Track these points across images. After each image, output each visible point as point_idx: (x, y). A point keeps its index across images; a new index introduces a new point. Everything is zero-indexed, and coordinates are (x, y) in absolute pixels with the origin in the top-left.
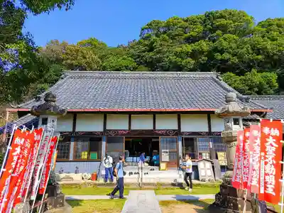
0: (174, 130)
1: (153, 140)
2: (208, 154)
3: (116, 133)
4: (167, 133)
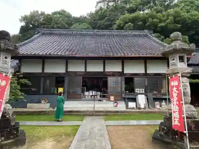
0: (119, 72)
1: (104, 79)
2: (144, 90)
3: (75, 74)
4: (114, 74)
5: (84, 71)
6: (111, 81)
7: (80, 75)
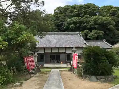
4: (62, 53)
5: (51, 52)
6: (62, 56)
7: (49, 54)
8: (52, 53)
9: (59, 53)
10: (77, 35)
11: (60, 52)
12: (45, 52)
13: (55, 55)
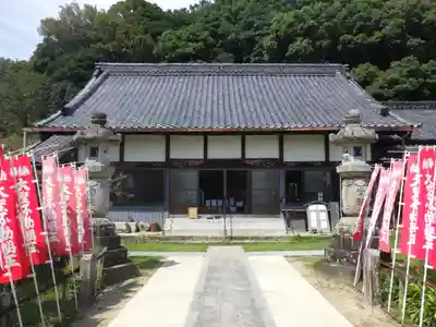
0: (273, 160)
3: (185, 164)
5: (202, 157)
6: (258, 179)
7: (194, 167)
8: (207, 162)
9: (242, 162)
10: (333, 74)
11: (248, 155)
12: (173, 155)
13: (225, 171)
